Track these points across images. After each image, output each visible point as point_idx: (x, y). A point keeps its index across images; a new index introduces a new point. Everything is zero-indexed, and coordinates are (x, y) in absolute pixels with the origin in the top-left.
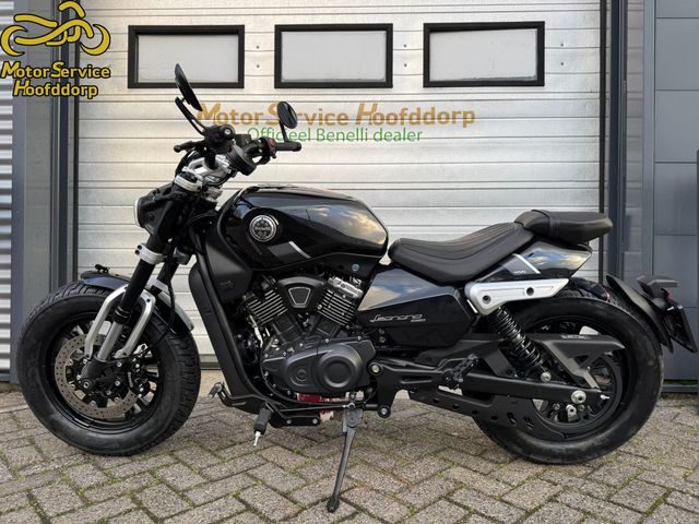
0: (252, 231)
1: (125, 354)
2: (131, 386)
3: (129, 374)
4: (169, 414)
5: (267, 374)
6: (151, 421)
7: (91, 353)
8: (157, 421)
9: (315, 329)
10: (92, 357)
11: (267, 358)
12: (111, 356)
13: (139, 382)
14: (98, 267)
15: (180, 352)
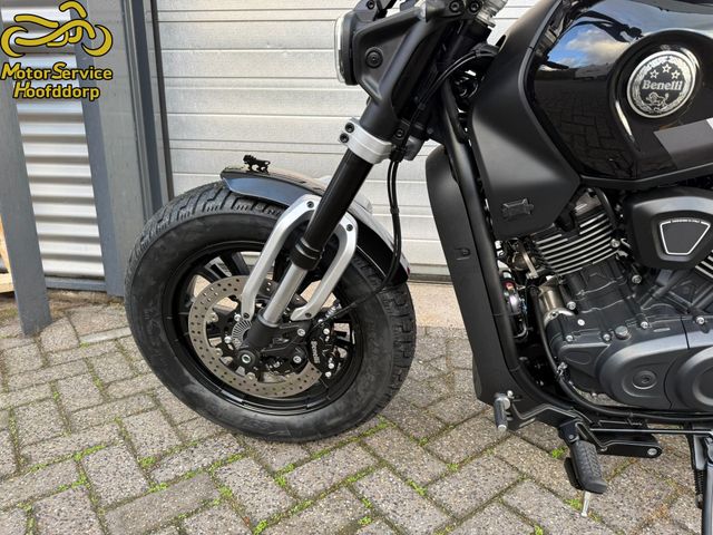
0: (633, 93)
1: (308, 315)
2: (317, 360)
3: (314, 344)
4: (370, 399)
5: (563, 366)
6: (339, 404)
7: (251, 312)
8: (350, 407)
9: (666, 294)
10: (254, 318)
11: (571, 342)
12: (285, 319)
13: (328, 355)
14: (249, 160)
15: (396, 312)
